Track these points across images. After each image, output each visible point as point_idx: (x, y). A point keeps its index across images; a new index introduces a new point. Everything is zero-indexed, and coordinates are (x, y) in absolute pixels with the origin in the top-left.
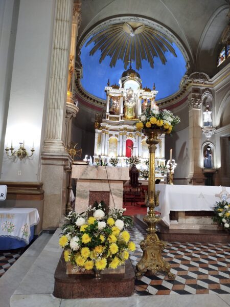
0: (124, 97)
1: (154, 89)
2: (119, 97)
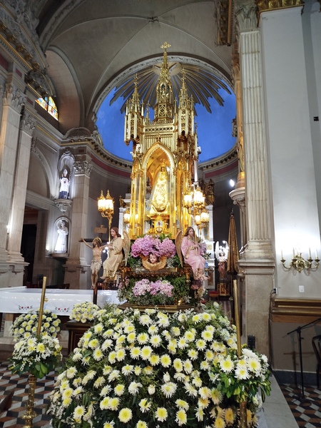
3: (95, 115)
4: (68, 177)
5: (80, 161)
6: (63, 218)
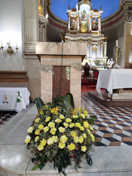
0: (80, 17)
1: (100, 10)
2: (77, 17)
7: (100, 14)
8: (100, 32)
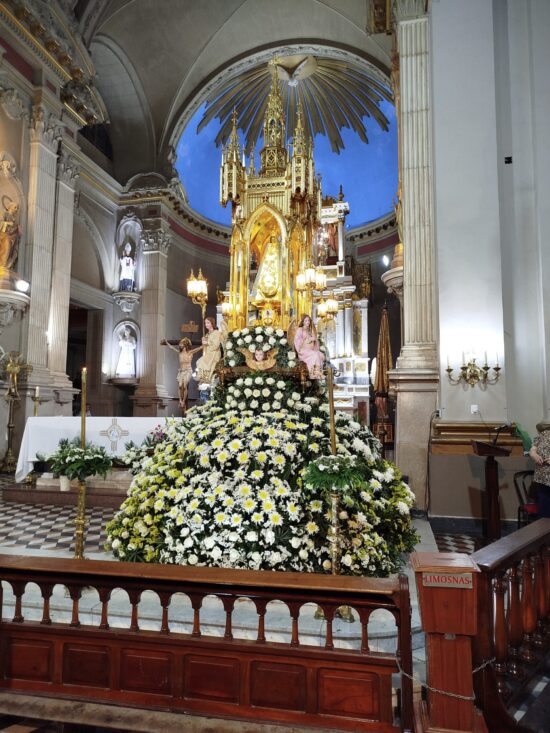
1: (340, 199)
3: (174, 151)
4: (132, 255)
5: (151, 229)
6: (128, 323)
7: (340, 211)
8: (340, 268)
